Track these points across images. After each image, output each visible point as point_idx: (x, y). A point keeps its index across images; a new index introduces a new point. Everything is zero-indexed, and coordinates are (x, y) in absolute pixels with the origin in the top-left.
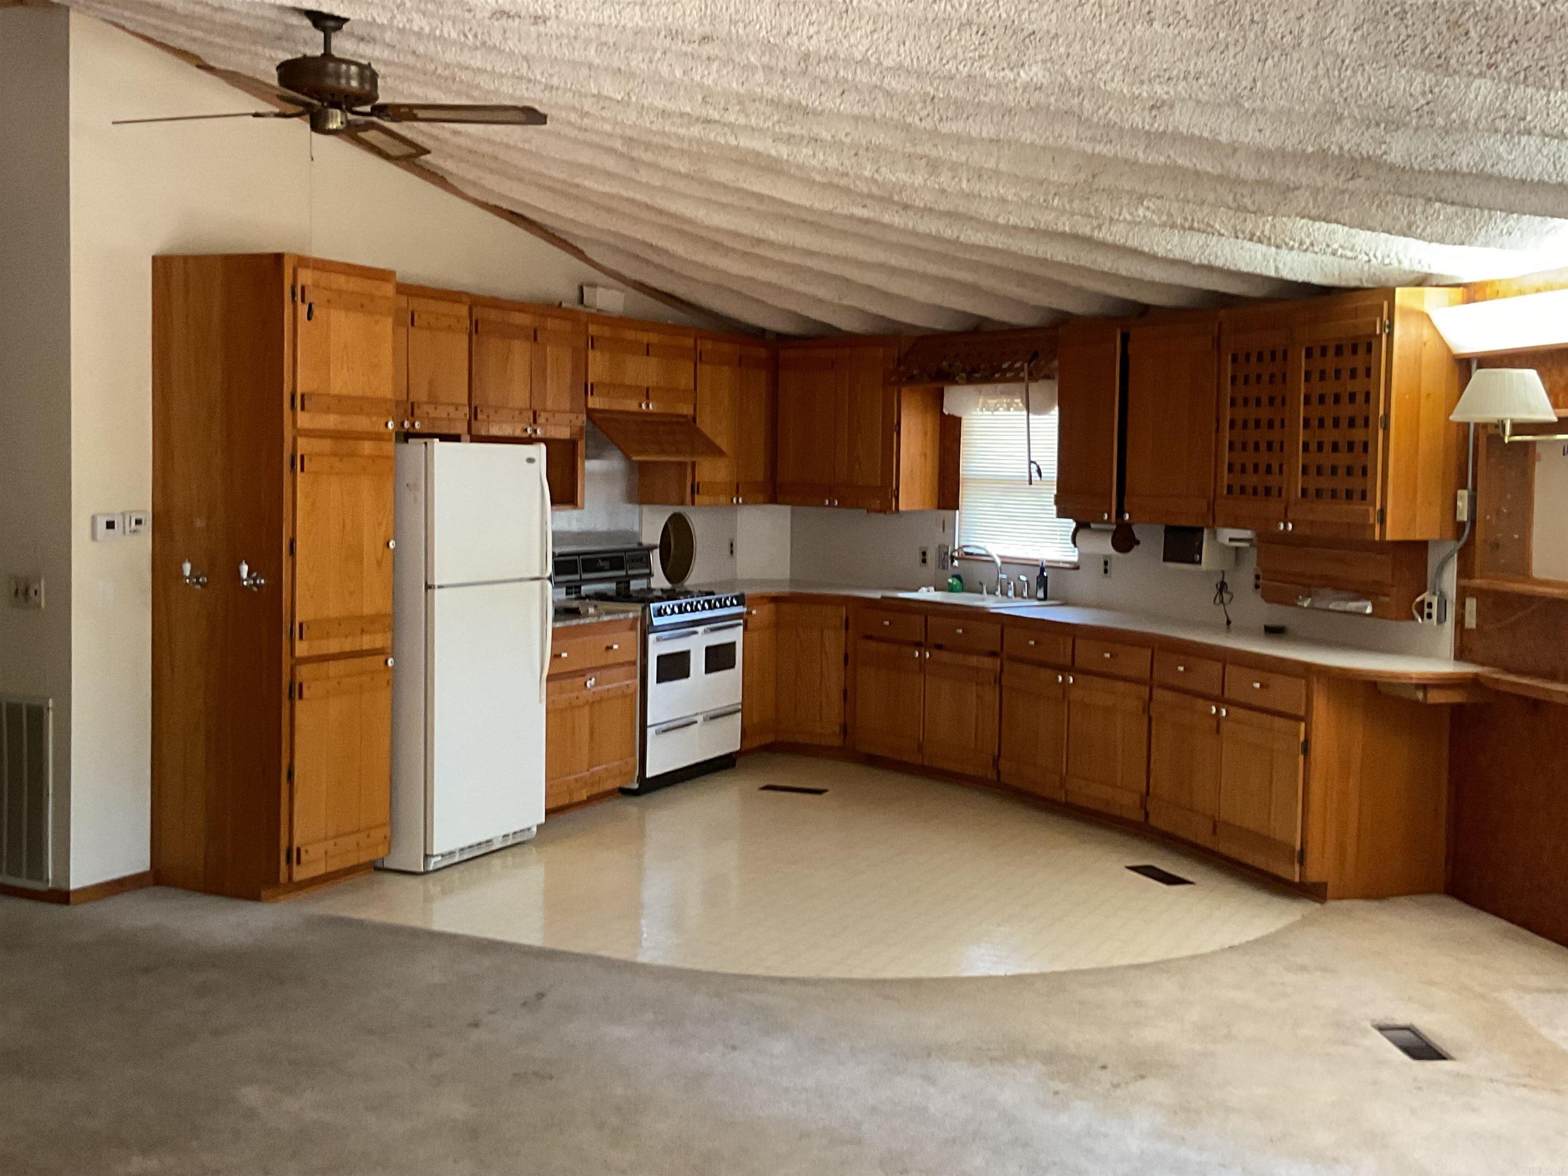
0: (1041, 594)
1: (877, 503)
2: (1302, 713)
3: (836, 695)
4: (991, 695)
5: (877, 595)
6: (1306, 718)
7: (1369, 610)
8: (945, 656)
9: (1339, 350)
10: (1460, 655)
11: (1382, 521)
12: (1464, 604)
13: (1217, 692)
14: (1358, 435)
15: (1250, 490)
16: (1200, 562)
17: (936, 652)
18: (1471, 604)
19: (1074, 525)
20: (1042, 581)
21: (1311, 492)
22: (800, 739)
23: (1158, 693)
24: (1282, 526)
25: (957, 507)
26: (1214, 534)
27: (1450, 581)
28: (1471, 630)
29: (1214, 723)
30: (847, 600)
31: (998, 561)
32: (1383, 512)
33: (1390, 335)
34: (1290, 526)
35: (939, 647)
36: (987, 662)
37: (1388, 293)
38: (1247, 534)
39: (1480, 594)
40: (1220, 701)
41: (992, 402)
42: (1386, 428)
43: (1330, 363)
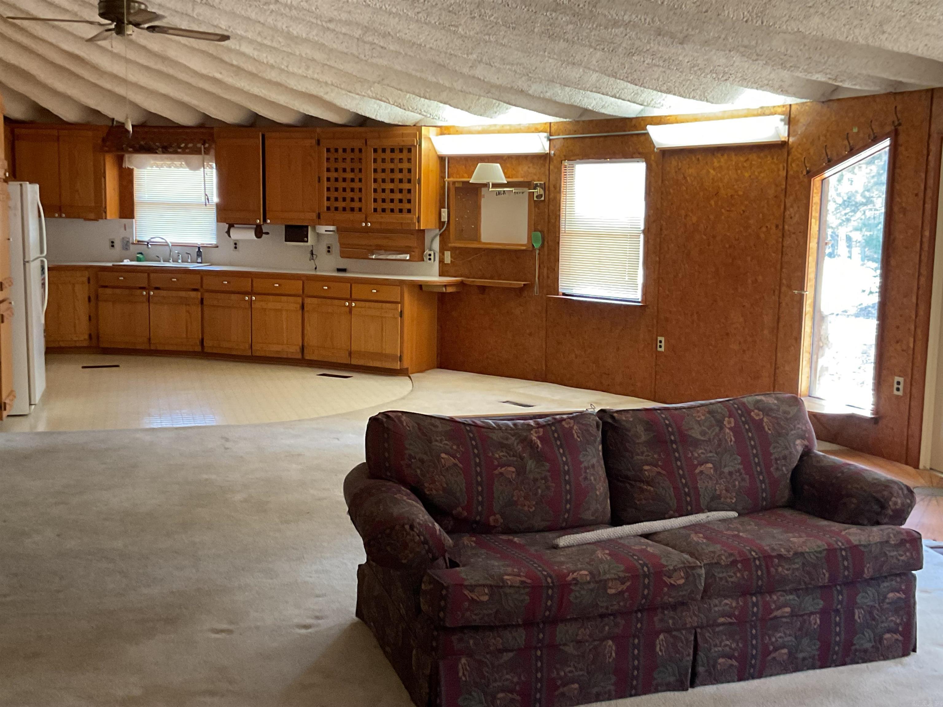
0: (199, 260)
1: (92, 216)
2: (399, 300)
3: (84, 319)
4: (196, 311)
5: (110, 264)
6: (401, 302)
7: (408, 258)
8: (163, 293)
9: (401, 151)
10: (441, 274)
11: (419, 221)
12: (443, 254)
13: (349, 297)
14: (405, 186)
15: (341, 209)
16: (307, 242)
17: (156, 291)
18: (448, 254)
19: (227, 226)
20: (199, 254)
21: (379, 210)
22: (62, 344)
23: (308, 301)
24: (364, 224)
25: (132, 217)
26: (314, 229)
27: (436, 245)
28: (448, 264)
29: (348, 309)
30: (87, 268)
31: (170, 245)
32: (419, 218)
33: (420, 145)
34: (369, 224)
35: (157, 288)
36: (193, 294)
37: (419, 129)
38: (331, 228)
39: (453, 250)
40: (351, 300)
41: (159, 163)
42: (419, 183)
43: (388, 155)
